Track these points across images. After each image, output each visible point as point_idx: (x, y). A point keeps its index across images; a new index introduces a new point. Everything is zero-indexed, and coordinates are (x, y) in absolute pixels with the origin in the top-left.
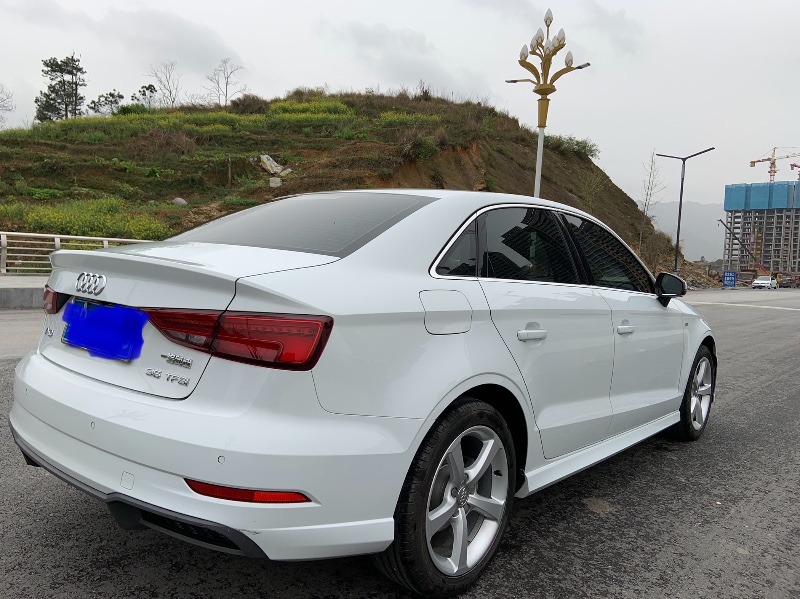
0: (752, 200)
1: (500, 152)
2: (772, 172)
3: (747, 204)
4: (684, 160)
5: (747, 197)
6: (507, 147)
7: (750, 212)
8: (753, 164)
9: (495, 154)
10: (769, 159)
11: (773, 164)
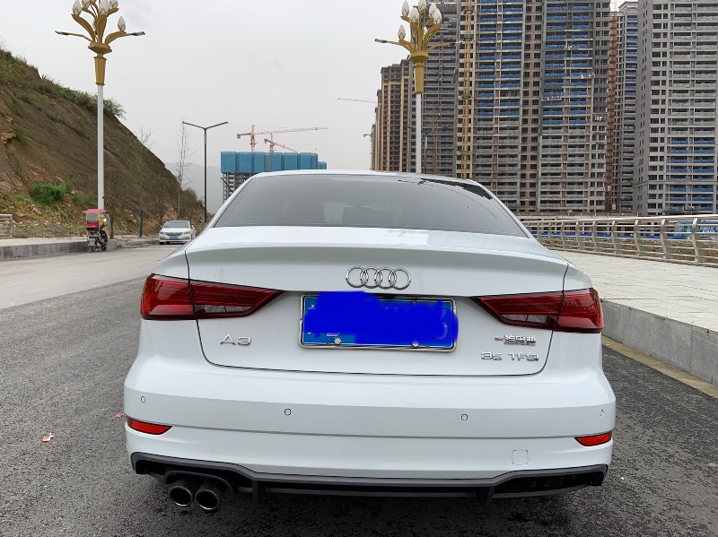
0: (241, 165)
1: (26, 100)
2: (253, 144)
3: (237, 168)
4: (205, 129)
5: (237, 163)
6: (32, 96)
7: (239, 174)
8: (239, 136)
9: (22, 103)
10: (250, 134)
11: (253, 138)
